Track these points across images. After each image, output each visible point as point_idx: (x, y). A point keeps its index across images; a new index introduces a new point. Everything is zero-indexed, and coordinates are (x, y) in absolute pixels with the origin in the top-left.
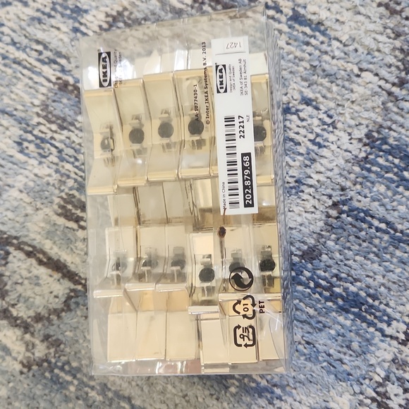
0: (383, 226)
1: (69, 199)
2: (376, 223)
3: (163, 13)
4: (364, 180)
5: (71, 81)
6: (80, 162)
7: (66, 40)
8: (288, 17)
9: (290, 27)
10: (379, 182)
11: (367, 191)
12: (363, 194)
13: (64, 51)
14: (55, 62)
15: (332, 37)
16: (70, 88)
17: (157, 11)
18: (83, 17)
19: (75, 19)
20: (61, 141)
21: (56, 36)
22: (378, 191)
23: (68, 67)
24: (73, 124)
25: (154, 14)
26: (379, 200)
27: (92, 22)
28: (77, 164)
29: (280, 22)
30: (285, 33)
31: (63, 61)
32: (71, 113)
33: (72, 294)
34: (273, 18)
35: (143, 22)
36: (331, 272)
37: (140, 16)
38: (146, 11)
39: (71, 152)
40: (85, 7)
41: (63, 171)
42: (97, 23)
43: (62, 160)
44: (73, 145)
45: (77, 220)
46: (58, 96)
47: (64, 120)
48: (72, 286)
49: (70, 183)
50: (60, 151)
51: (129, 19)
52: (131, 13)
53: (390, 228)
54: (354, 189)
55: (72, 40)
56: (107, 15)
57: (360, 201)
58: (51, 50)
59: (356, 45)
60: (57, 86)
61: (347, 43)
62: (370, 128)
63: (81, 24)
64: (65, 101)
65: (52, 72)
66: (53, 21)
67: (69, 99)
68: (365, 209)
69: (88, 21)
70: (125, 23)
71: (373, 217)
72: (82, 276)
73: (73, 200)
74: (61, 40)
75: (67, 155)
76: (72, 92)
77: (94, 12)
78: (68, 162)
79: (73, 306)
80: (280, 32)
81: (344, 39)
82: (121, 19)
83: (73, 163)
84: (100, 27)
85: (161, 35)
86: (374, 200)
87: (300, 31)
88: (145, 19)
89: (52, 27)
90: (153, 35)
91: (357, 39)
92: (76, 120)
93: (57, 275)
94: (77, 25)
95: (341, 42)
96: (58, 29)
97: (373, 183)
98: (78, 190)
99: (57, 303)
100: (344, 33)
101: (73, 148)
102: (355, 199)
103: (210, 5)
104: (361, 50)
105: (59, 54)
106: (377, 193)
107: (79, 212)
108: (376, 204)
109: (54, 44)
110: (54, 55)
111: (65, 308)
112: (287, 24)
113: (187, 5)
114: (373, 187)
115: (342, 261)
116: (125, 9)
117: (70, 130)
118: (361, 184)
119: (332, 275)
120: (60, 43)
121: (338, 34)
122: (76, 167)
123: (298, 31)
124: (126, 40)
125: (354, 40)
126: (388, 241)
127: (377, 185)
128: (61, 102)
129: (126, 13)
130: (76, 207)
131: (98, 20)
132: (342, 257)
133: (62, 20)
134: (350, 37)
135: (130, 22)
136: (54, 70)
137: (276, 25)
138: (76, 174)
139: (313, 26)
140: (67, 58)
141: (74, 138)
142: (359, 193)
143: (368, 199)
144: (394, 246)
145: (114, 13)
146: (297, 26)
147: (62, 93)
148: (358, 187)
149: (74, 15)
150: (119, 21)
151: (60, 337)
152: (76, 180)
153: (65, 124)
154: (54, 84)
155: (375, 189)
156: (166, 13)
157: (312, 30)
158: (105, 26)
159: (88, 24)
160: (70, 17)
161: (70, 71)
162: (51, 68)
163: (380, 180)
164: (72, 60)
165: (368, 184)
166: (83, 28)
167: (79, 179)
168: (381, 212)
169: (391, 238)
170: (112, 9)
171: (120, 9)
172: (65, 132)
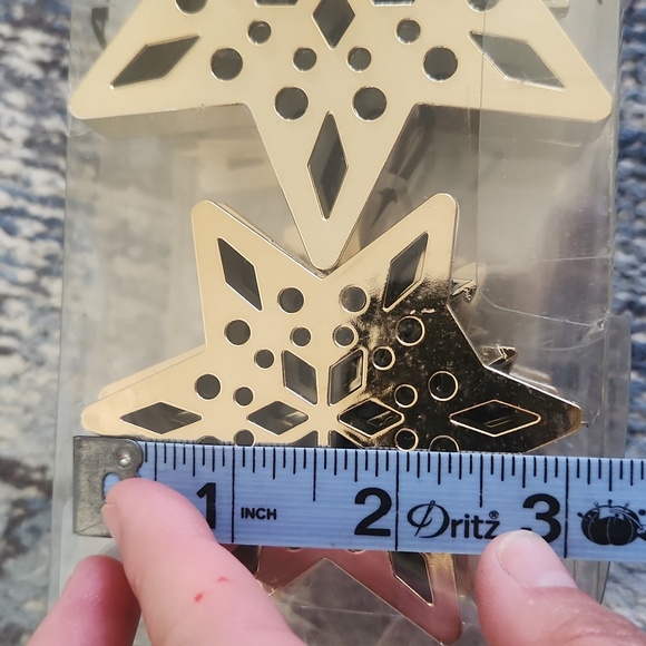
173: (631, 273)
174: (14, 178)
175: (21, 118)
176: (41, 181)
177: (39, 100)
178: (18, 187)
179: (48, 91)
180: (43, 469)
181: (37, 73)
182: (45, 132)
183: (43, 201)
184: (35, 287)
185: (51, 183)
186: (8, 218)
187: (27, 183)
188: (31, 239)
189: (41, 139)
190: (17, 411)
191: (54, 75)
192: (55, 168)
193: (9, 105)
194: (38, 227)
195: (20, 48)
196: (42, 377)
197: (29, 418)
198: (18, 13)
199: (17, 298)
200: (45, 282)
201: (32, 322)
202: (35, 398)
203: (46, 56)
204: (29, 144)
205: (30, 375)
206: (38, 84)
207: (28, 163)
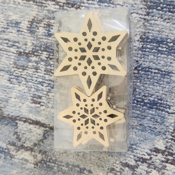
0: (157, 71)
1: (34, 96)
2: (153, 71)
3: (49, 15)
4: (144, 56)
5: (22, 51)
6: (34, 81)
7: (16, 35)
8: (97, 2)
9: (99, 5)
10: (150, 55)
11: (146, 60)
12: (145, 61)
13: (16, 40)
14: (14, 45)
15: (116, 4)
16: (23, 54)
17: (47, 14)
18: (20, 25)
19: (17, 27)
20: (25, 75)
21: (12, 35)
22: (151, 58)
23: (19, 46)
24: (27, 67)
25: (46, 16)
26: (152, 62)
27: (24, 26)
28: (33, 82)
29: (95, 4)
30: (98, 8)
31: (17, 44)
32: (26, 63)
33: (45, 132)
34: (92, 4)
35: (43, 20)
36: (142, 95)
37: (41, 18)
38: (43, 16)
39: (30, 78)
40: (20, 21)
41: (29, 86)
42: (26, 26)
43: (27, 82)
44: (30, 75)
45: (39, 103)
46: (19, 58)
47: (24, 66)
48: (45, 129)
49: (33, 90)
50: (26, 79)
51: (37, 20)
52: (37, 18)
53: (160, 71)
54: (141, 60)
55: (18, 35)
56: (29, 22)
57: (145, 64)
58: (11, 41)
59: (126, 5)
60: (17, 55)
61: (122, 5)
62: (141, 35)
63: (20, 28)
64: (22, 59)
65: (14, 49)
66: (9, 30)
67: (23, 58)
68: (148, 67)
69: (22, 26)
70: (36, 23)
71: (152, 69)
72: (47, 124)
73: (36, 96)
74: (14, 36)
75: (28, 79)
76: (24, 55)
77: (23, 22)
78: (30, 82)
79: (47, 137)
80: (96, 8)
81: (121, 3)
82: (34, 22)
83: (31, 82)
84: (27, 27)
85: (51, 23)
86: (150, 62)
87: (103, 6)
88: (43, 19)
89: (9, 32)
90: (48, 24)
91: (126, 2)
92: (28, 65)
93: (37, 127)
94: (18, 29)
95: (120, 5)
96: (12, 32)
97: (148, 56)
98: (36, 91)
99: (40, 137)
100: (121, 1)
101: (30, 76)
102: (143, 64)
103: (66, 6)
104: (129, 6)
105: (15, 42)
106: (150, 59)
107: (39, 100)
108: (152, 63)
109: (12, 38)
110: (13, 43)
111: (44, 138)
112: (97, 4)
113: (58, 9)
114: (148, 57)
115: (144, 89)
116: (35, 17)
117: (27, 70)
118: (143, 57)
119: (142, 96)
120: (14, 38)
121: (118, 2)
122: (33, 83)
123: (102, 6)
124: (38, 29)
125: (125, 3)
126: (160, 77)
127: (150, 56)
128: (21, 60)
129: (36, 19)
130: (37, 98)
131: (26, 25)
132: (144, 88)
133: (12, 28)
134: (123, 2)
135: (38, 22)
136: (15, 49)
137: (94, 6)
138: (34, 86)
139: (108, 2)
140: (18, 42)
141: (29, 72)
142: (144, 61)
143: (148, 63)
144: (163, 78)
145: (31, 20)
146: (101, 4)
147: (20, 56)
148: (143, 59)
149: (16, 25)
150: (34, 23)
151: (45, 150)
152: (35, 88)
153: (24, 68)
154: (16, 54)
155: (149, 58)
156: (51, 14)
157: (108, 4)
158: (29, 26)
159: (23, 27)
160: (15, 27)
161: (21, 47)
162: (13, 48)
163: (150, 54)
164: (20, 43)
165: (146, 57)
166: (21, 29)
167: (36, 87)
168: (154, 66)
169: (161, 75)
170: (30, 19)
171: (33, 18)
172: (25, 71)
173: (144, 90)
174: (43, 77)
175: (43, 66)
176: (47, 77)
177: (46, 63)
178: (43, 78)
179: (47, 62)
180: (49, 125)
181: (46, 59)
182: (47, 69)
183: (47, 80)
184: (47, 95)
185: (49, 77)
186: (42, 83)
187: (45, 77)
188: (46, 87)
189: (47, 70)
190: (45, 115)
191: (49, 59)
192: (49, 75)
193: (41, 64)
194: (47, 85)
195: (43, 55)
196: (48, 109)
197: (46, 116)
198: (42, 49)
199: (44, 96)
200: (48, 94)
201: (46, 100)
202: (47, 113)
203: (47, 56)
204: (45, 71)
205: (46, 109)
206: (46, 61)
207: (45, 74)
